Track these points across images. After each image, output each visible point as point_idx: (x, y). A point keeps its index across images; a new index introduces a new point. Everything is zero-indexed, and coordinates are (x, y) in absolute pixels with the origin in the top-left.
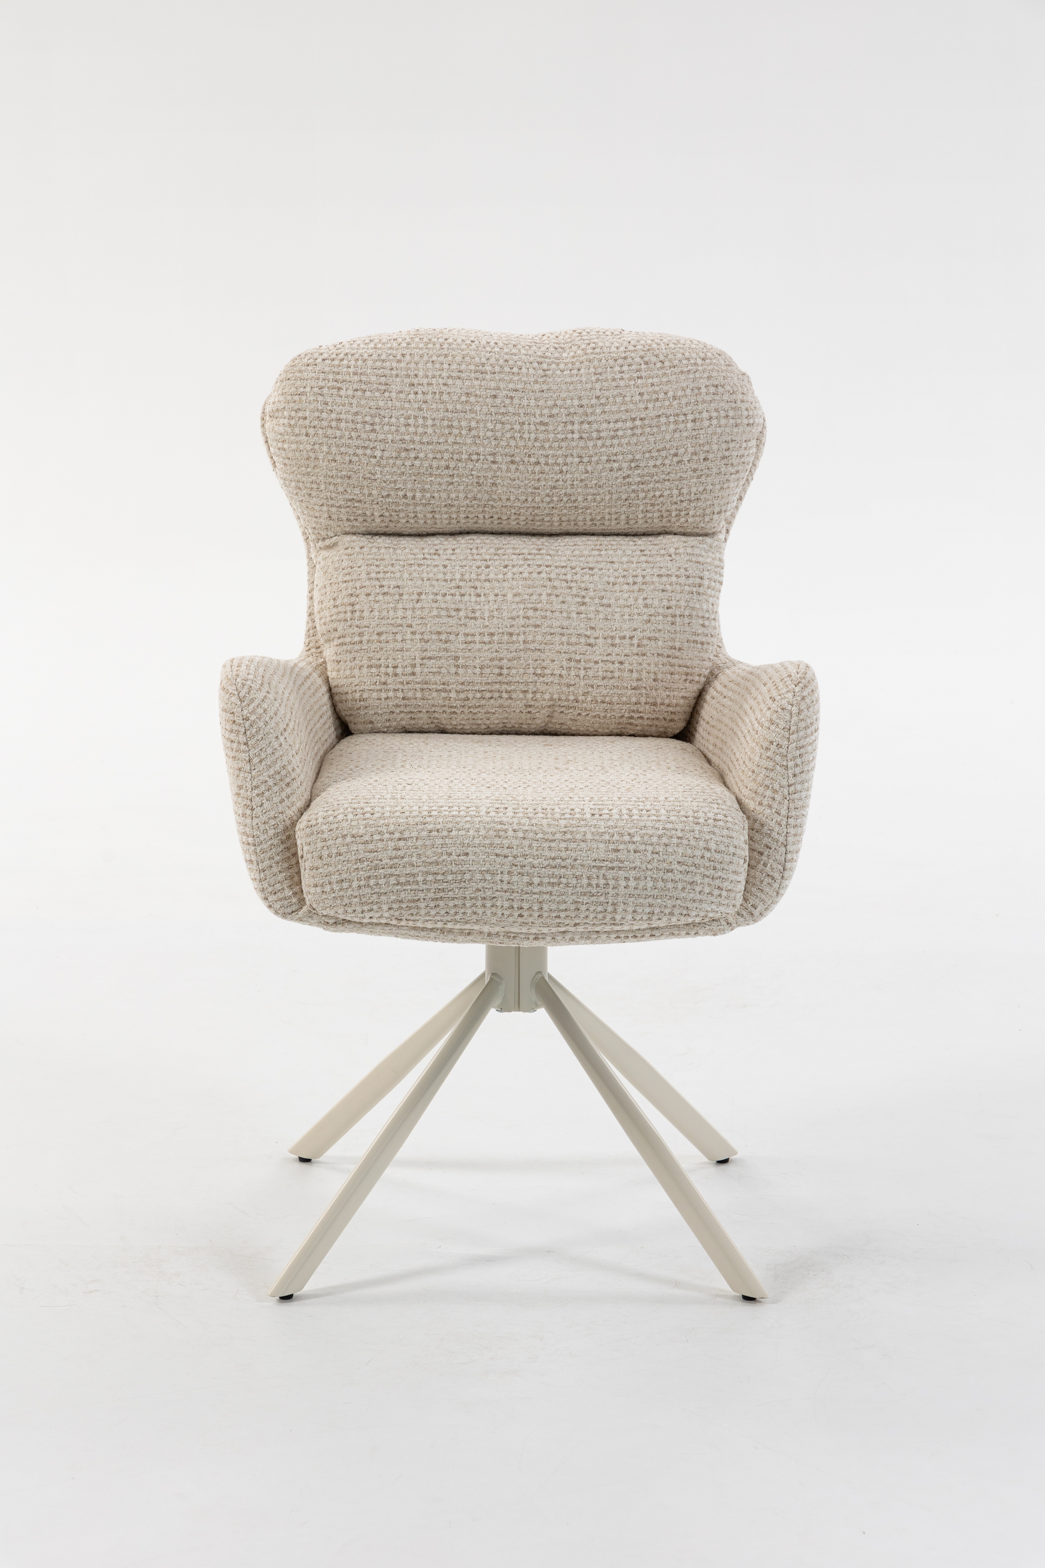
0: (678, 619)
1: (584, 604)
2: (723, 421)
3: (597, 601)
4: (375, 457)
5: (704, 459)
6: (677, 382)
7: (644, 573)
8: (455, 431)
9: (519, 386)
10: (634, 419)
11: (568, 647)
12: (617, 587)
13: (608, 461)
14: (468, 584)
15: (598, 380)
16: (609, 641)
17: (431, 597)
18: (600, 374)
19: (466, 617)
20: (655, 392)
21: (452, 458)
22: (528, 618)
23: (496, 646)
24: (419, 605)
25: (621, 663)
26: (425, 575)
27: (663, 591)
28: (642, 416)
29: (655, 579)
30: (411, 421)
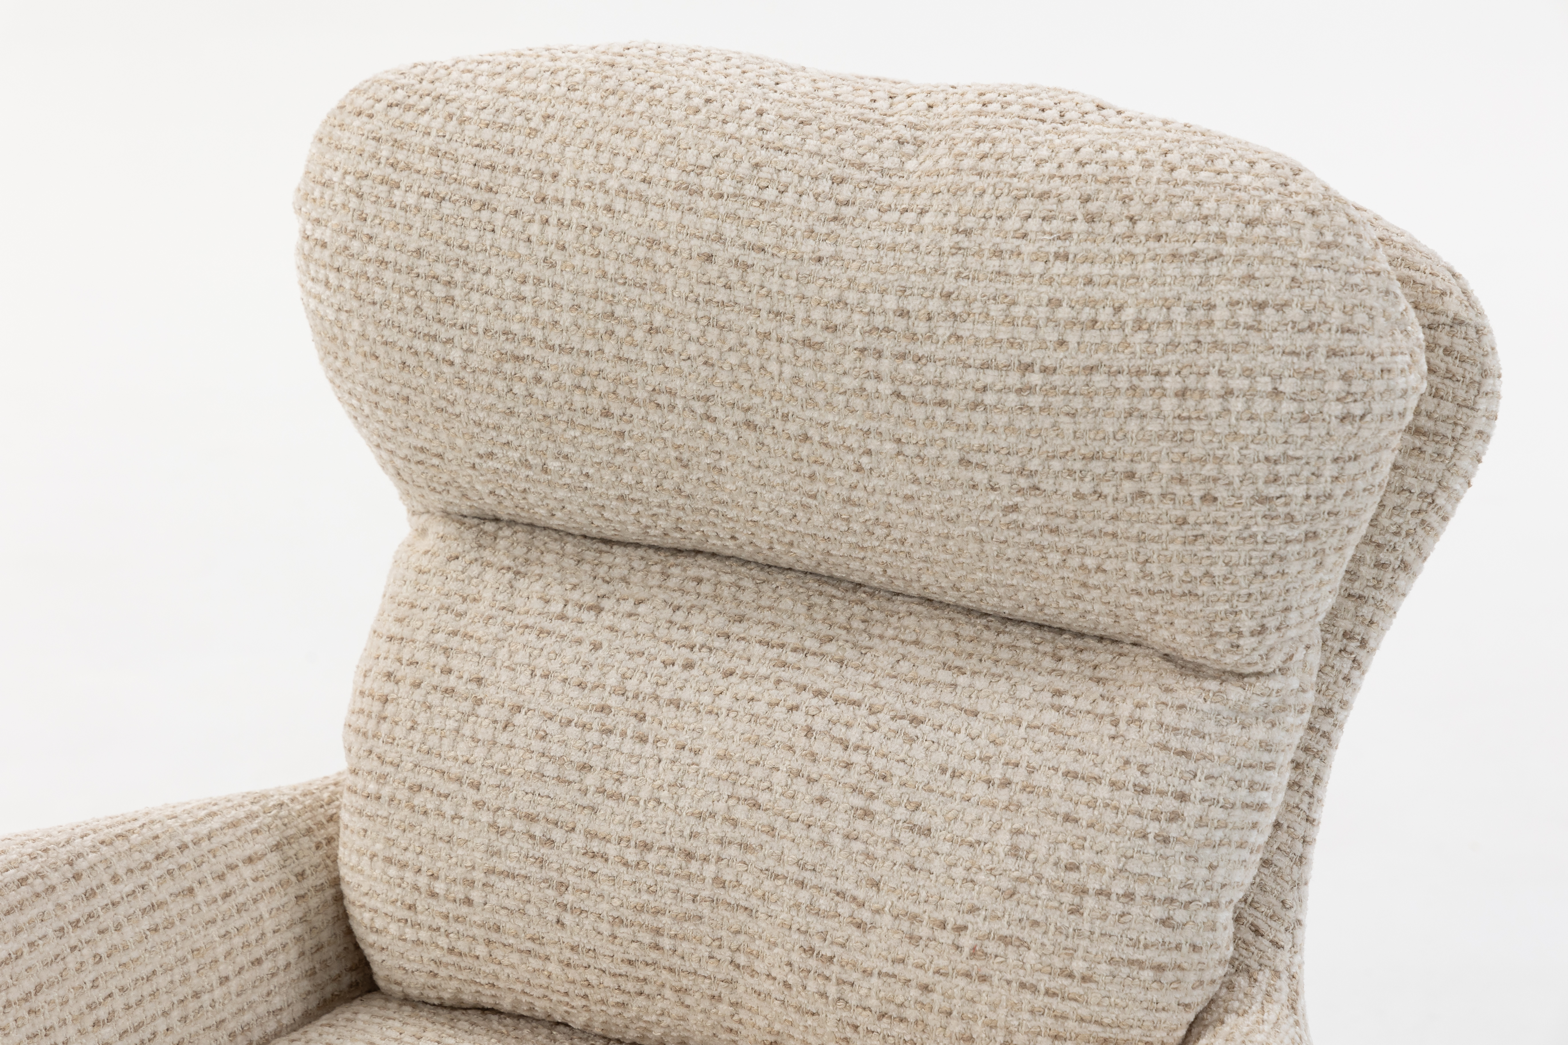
0: (1090, 902)
1: (867, 814)
2: (1262, 406)
3: (901, 813)
4: (452, 364)
5: (1203, 498)
6: (1154, 283)
7: (1036, 760)
8: (621, 331)
9: (768, 240)
10: (1028, 368)
11: (810, 918)
12: (959, 787)
13: (964, 462)
14: (628, 704)
15: (958, 248)
16: (905, 925)
17: (536, 722)
18: (967, 233)
19: (602, 791)
20: (1093, 303)
21: (614, 393)
22: (735, 823)
23: (646, 878)
24: (504, 738)
25: (926, 988)
26: (541, 662)
27: (1067, 818)
28: (1047, 363)
29: (1058, 783)
30: (528, 290)
